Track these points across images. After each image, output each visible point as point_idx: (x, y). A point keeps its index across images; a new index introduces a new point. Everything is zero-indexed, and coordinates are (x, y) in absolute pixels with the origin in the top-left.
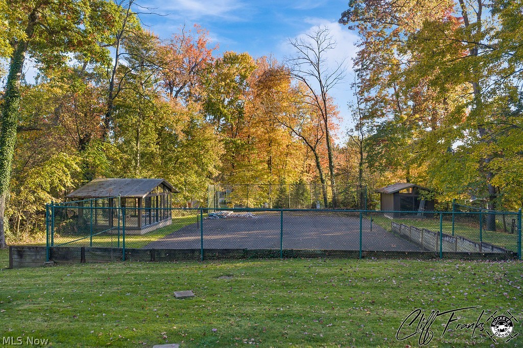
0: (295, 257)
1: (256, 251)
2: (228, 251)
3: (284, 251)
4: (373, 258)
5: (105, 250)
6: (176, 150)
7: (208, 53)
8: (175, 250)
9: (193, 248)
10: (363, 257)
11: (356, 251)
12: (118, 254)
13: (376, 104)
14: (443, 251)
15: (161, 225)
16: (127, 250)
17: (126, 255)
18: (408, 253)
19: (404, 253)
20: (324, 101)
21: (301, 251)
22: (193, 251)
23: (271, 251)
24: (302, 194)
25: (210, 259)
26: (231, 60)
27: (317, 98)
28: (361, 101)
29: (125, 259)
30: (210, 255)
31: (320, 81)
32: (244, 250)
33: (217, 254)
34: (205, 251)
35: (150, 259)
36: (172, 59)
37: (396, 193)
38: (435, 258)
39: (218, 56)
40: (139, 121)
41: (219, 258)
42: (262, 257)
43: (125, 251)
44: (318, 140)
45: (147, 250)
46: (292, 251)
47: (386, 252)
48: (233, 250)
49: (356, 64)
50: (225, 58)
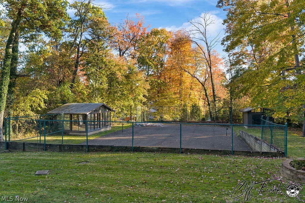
0: (141, 151)
1: (118, 147)
2: (101, 147)
3: (135, 148)
4: (188, 153)
5: (35, 144)
6: (119, 87)
7: (144, 30)
8: (73, 145)
9: (83, 144)
10: (182, 153)
11: (178, 149)
12: (42, 147)
13: (239, 56)
14: (233, 150)
15: (103, 130)
16: (47, 145)
17: (46, 147)
18: (211, 150)
19: (208, 150)
20: (209, 56)
21: (145, 147)
22: (82, 146)
23: (127, 147)
24: (196, 112)
25: (92, 151)
26: (155, 33)
27: (204, 54)
28: (231, 55)
29: (46, 150)
30: (92, 149)
31: (207, 44)
32: (111, 146)
33: (96, 149)
34: (89, 146)
35: (59, 150)
36: (115, 34)
37: (249, 112)
38: (228, 154)
39: (148, 31)
40: (97, 70)
41: (97, 151)
42: (121, 151)
43: (46, 145)
44: (206, 79)
45: (57, 145)
46: (139, 147)
47: (197, 150)
48: (105, 146)
49: (227, 32)
50: (152, 32)
